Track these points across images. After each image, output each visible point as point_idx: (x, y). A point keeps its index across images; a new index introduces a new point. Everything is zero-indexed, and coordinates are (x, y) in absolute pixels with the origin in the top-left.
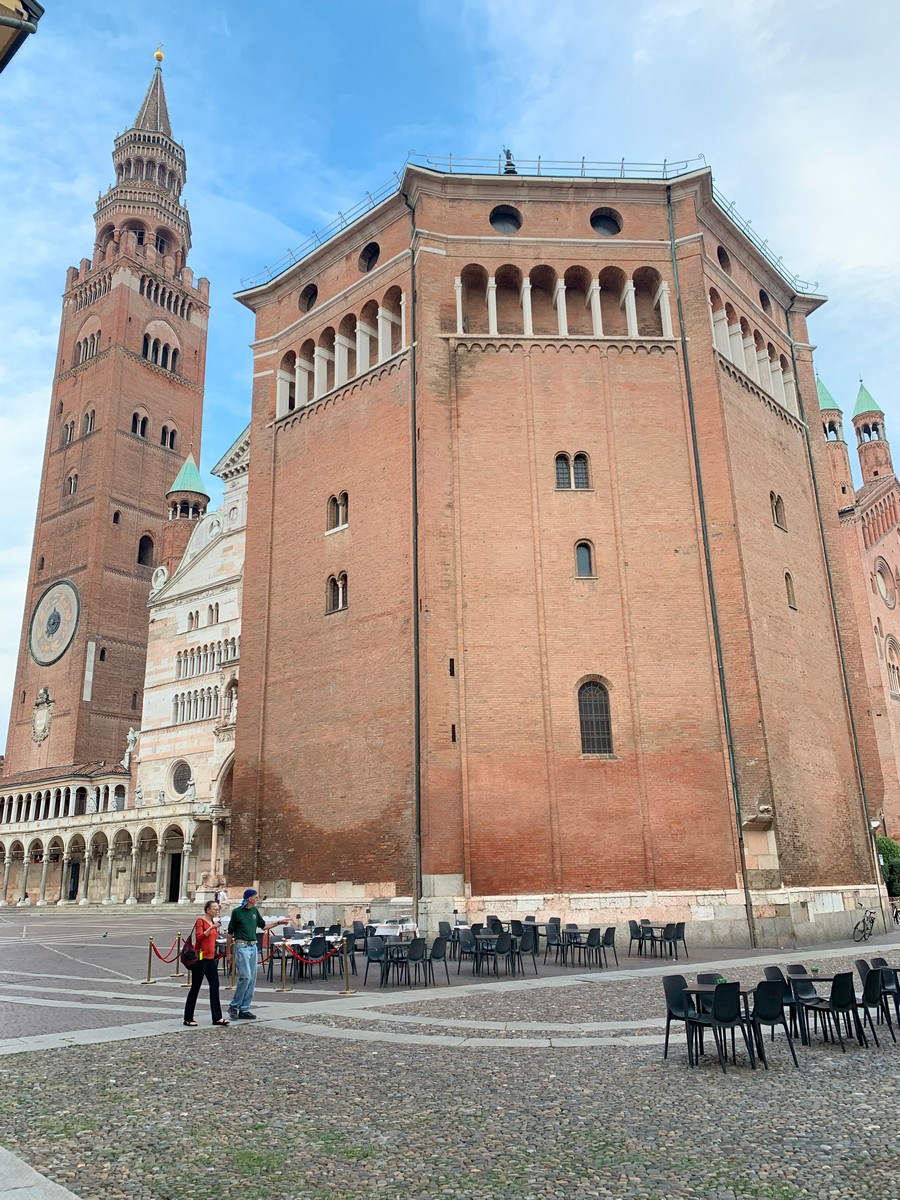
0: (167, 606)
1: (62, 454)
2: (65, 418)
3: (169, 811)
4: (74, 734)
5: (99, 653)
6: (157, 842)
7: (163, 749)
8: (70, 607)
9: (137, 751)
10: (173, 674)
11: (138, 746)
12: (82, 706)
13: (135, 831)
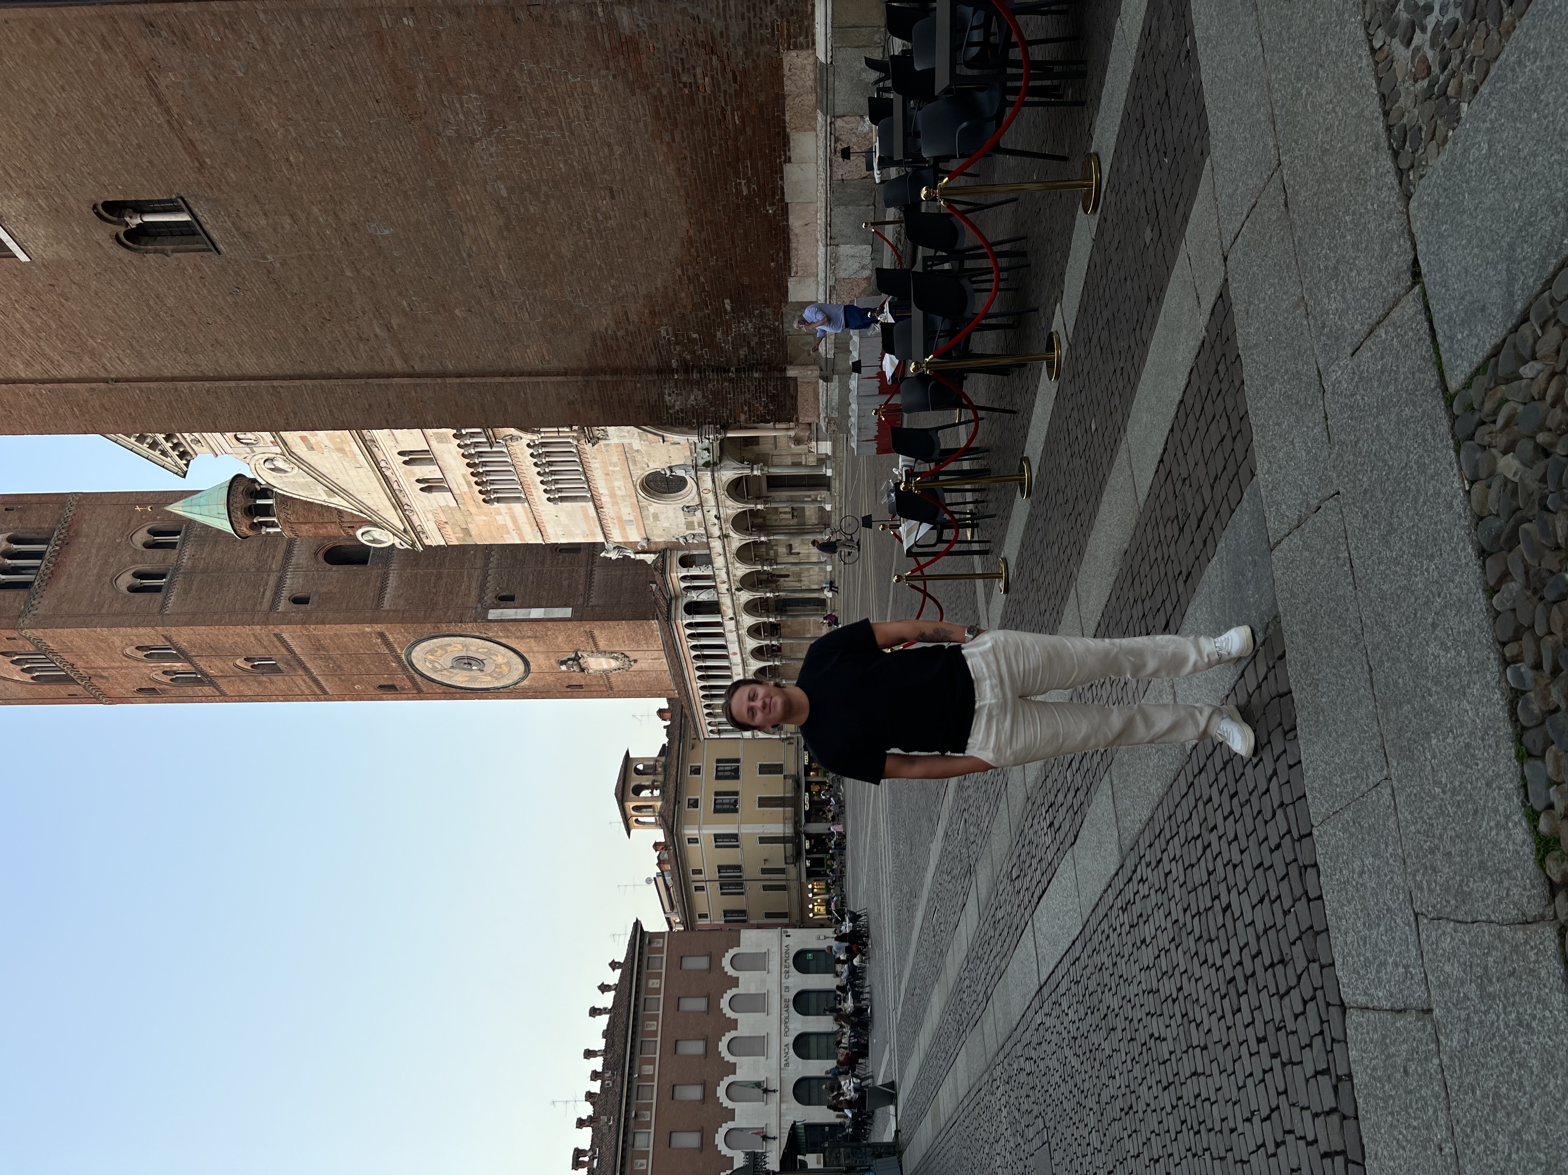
0: (417, 523)
1: (219, 681)
2: (161, 683)
3: (710, 497)
4: (616, 623)
5: (503, 603)
6: (751, 511)
7: (627, 511)
8: (443, 647)
9: (632, 545)
10: (517, 507)
11: (625, 543)
12: (579, 617)
13: (737, 540)
